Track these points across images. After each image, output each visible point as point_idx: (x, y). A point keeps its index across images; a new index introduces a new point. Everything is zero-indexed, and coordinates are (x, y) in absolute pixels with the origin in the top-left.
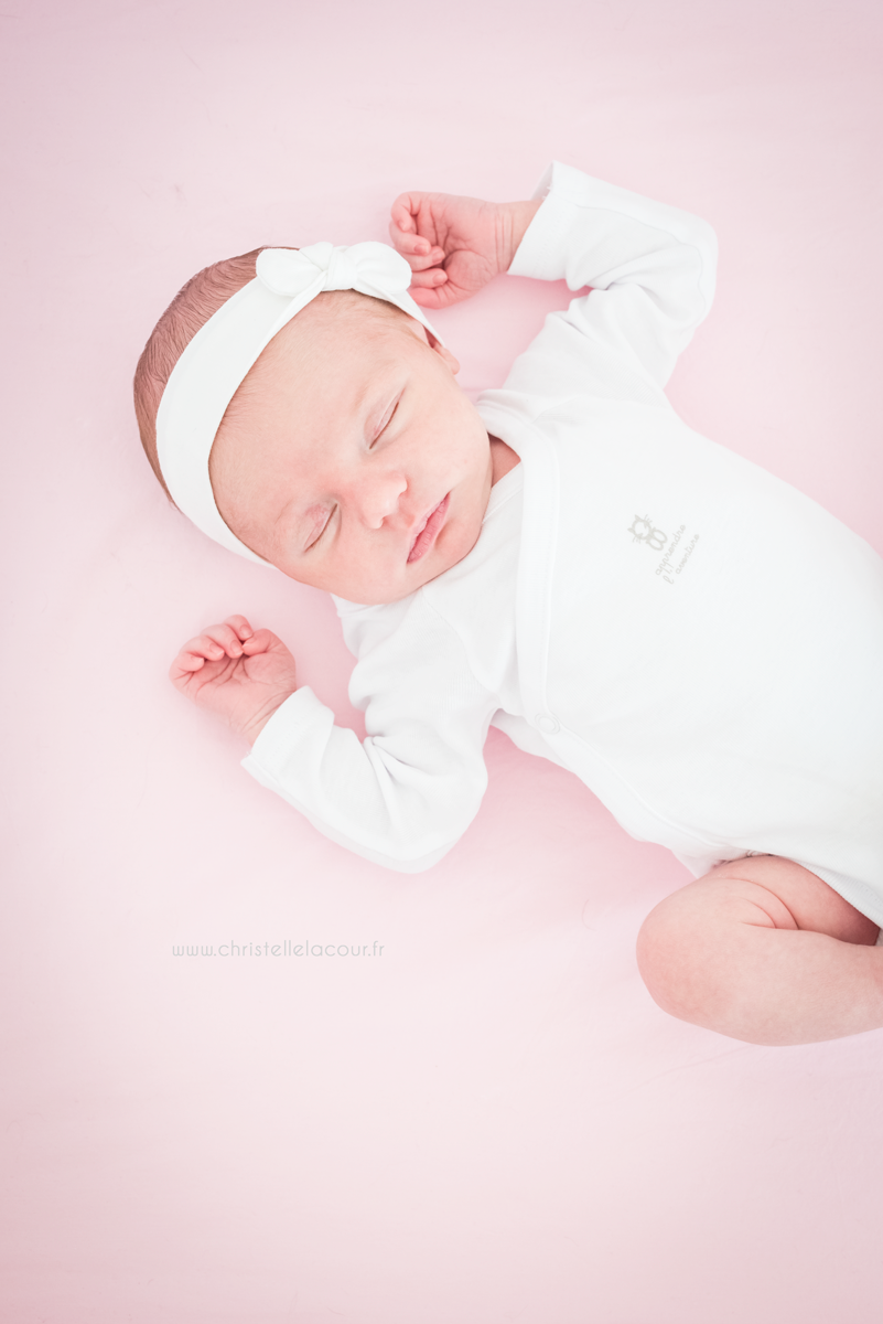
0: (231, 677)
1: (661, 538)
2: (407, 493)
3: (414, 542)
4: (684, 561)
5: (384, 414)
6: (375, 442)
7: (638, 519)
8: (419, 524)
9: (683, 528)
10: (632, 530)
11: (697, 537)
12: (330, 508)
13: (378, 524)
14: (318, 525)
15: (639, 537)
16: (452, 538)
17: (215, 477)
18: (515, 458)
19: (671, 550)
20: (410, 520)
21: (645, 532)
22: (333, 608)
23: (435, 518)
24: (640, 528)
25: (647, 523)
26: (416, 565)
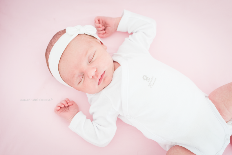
0: (66, 110)
1: (149, 79)
2: (96, 71)
3: (99, 81)
4: (154, 83)
5: (92, 57)
6: (90, 62)
7: (144, 76)
8: (99, 77)
9: (153, 77)
10: (143, 78)
11: (156, 79)
12: (82, 75)
13: (91, 77)
14: (80, 79)
15: (145, 79)
16: (107, 80)
17: (60, 71)
18: (119, 65)
19: (151, 81)
20: (97, 76)
21: (146, 78)
22: (86, 96)
23: (102, 76)
24: (145, 77)
25: (146, 76)
26: (100, 85)
